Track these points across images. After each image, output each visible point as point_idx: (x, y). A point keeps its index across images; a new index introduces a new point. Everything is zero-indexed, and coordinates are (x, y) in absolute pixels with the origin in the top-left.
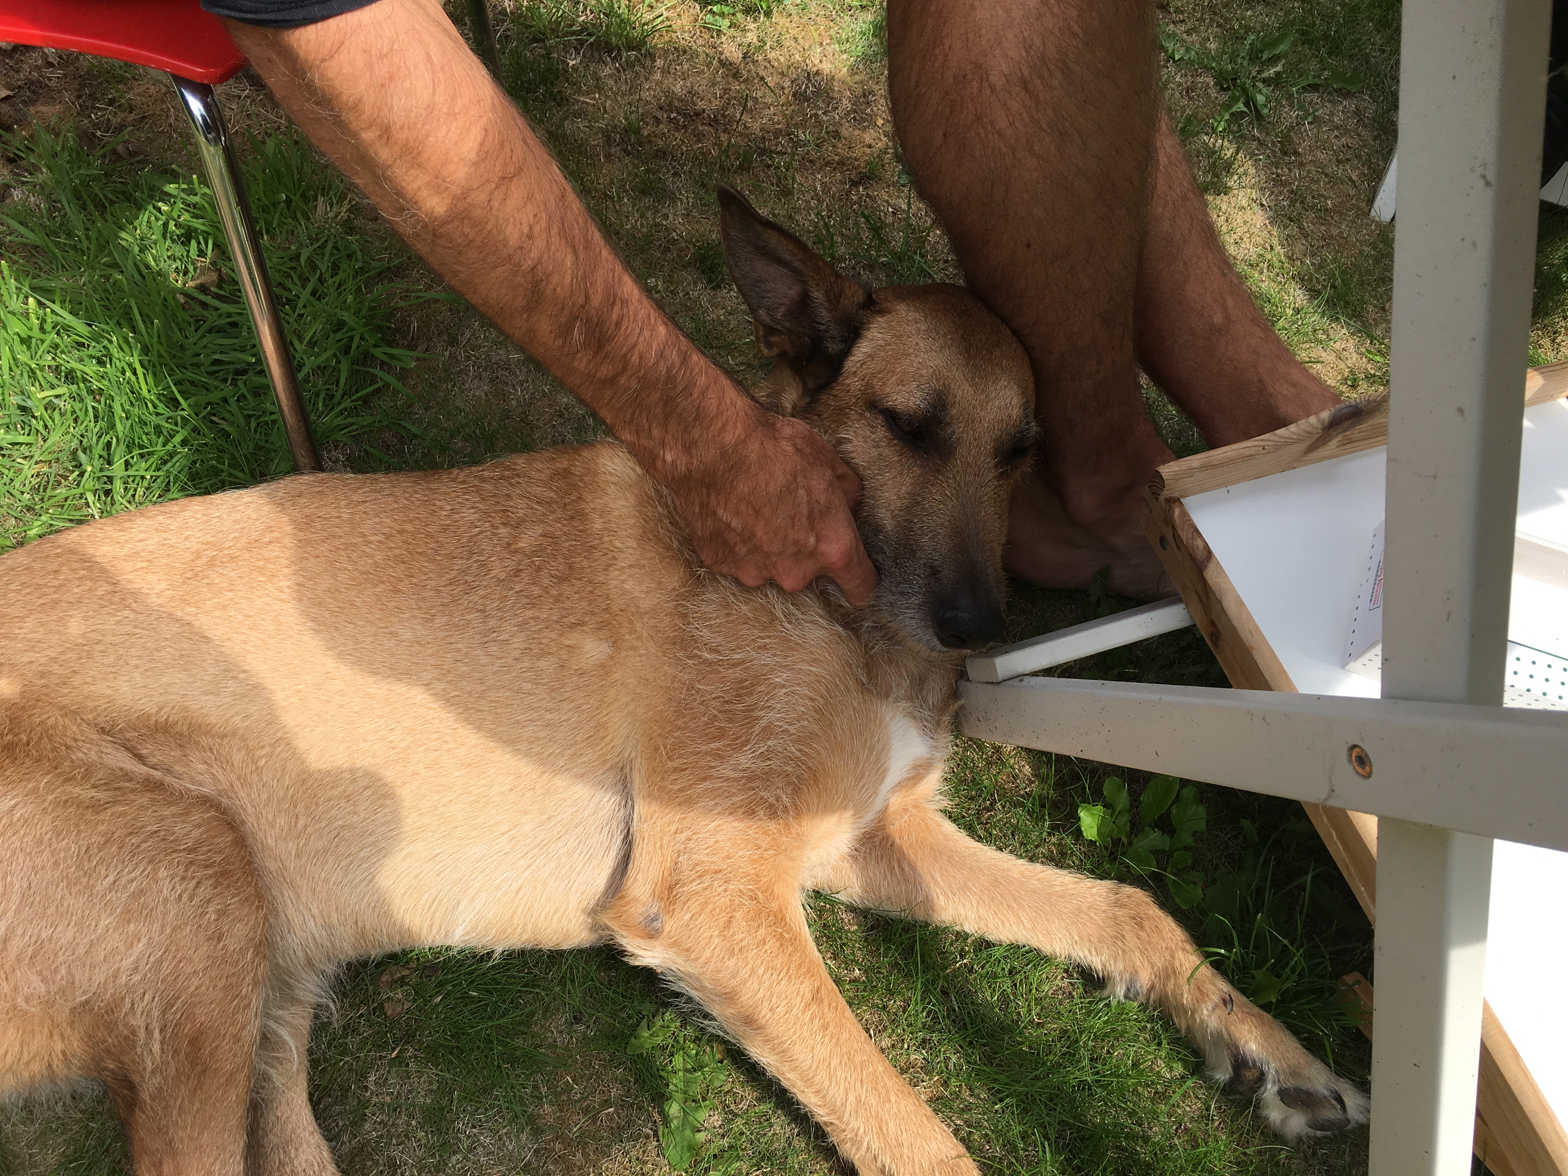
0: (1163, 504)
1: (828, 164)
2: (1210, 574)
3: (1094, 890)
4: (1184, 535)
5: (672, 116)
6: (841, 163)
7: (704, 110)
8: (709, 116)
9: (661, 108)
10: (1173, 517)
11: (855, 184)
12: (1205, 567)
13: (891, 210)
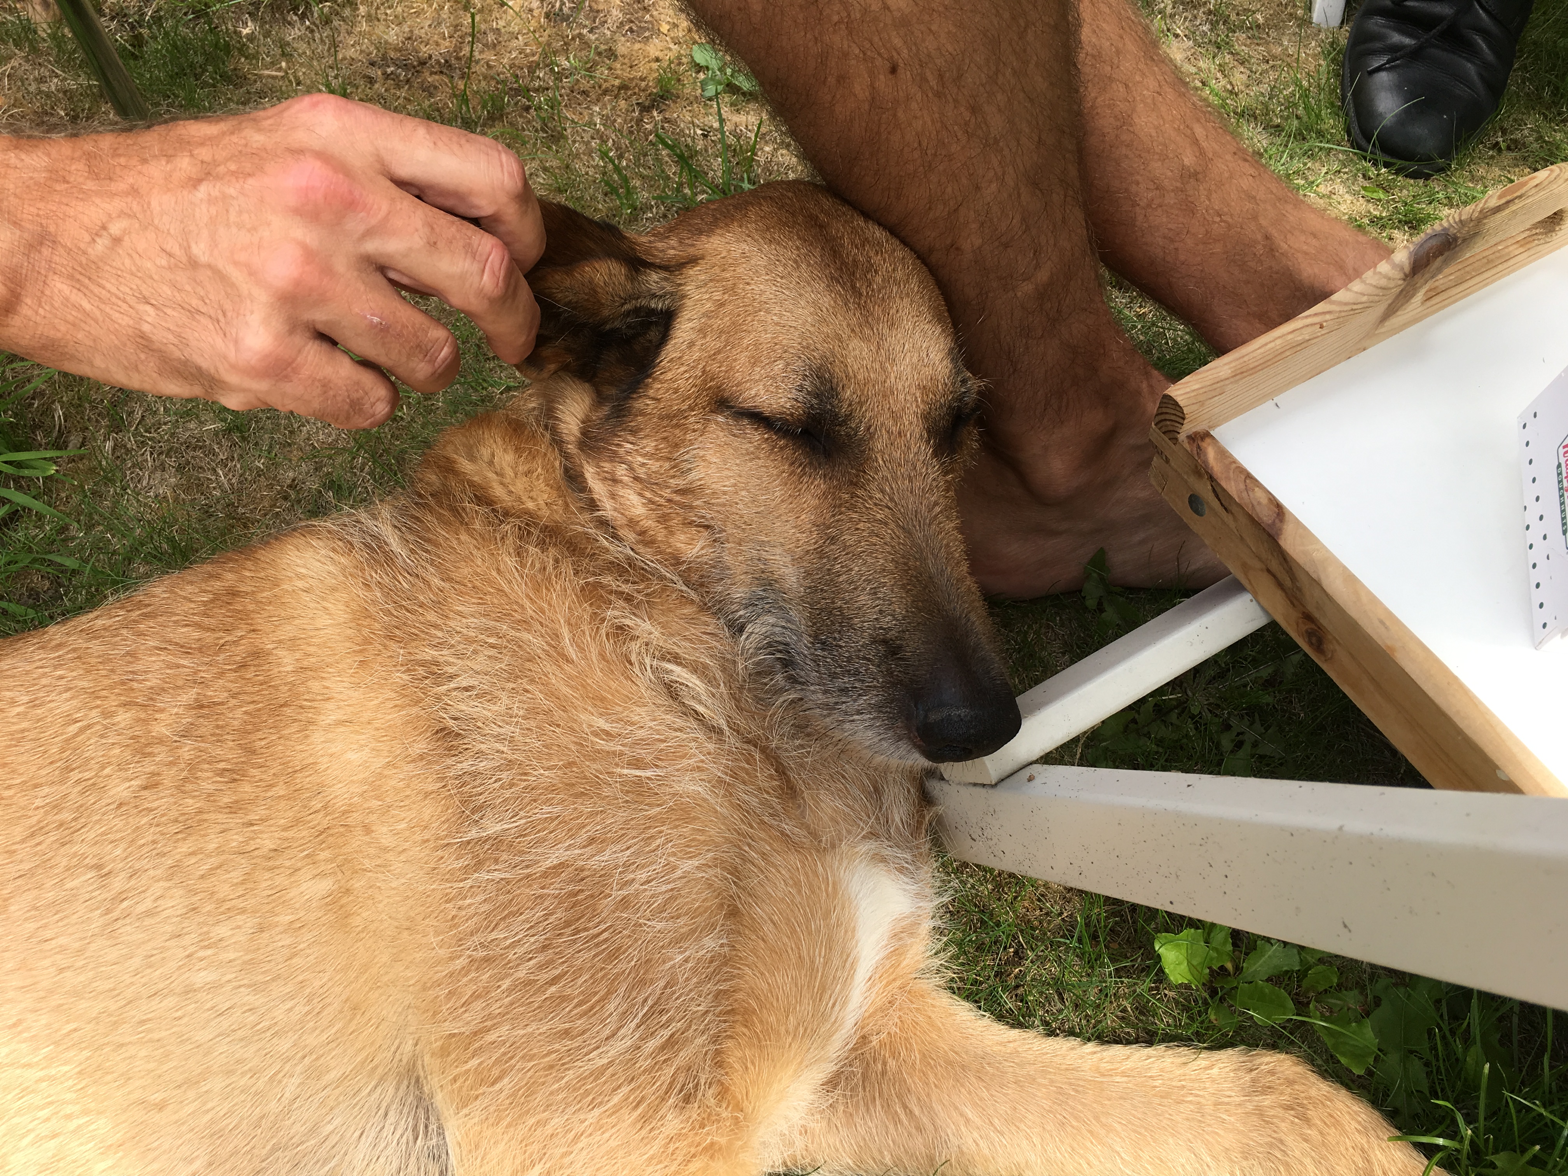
0: (1187, 446)
1: (605, 92)
2: (1289, 542)
3: (1215, 1071)
4: (1232, 487)
5: (389, 70)
6: (624, 87)
7: (430, 57)
8: (438, 62)
9: (373, 64)
10: (1206, 462)
11: (645, 109)
12: (1280, 530)
13: (699, 132)
